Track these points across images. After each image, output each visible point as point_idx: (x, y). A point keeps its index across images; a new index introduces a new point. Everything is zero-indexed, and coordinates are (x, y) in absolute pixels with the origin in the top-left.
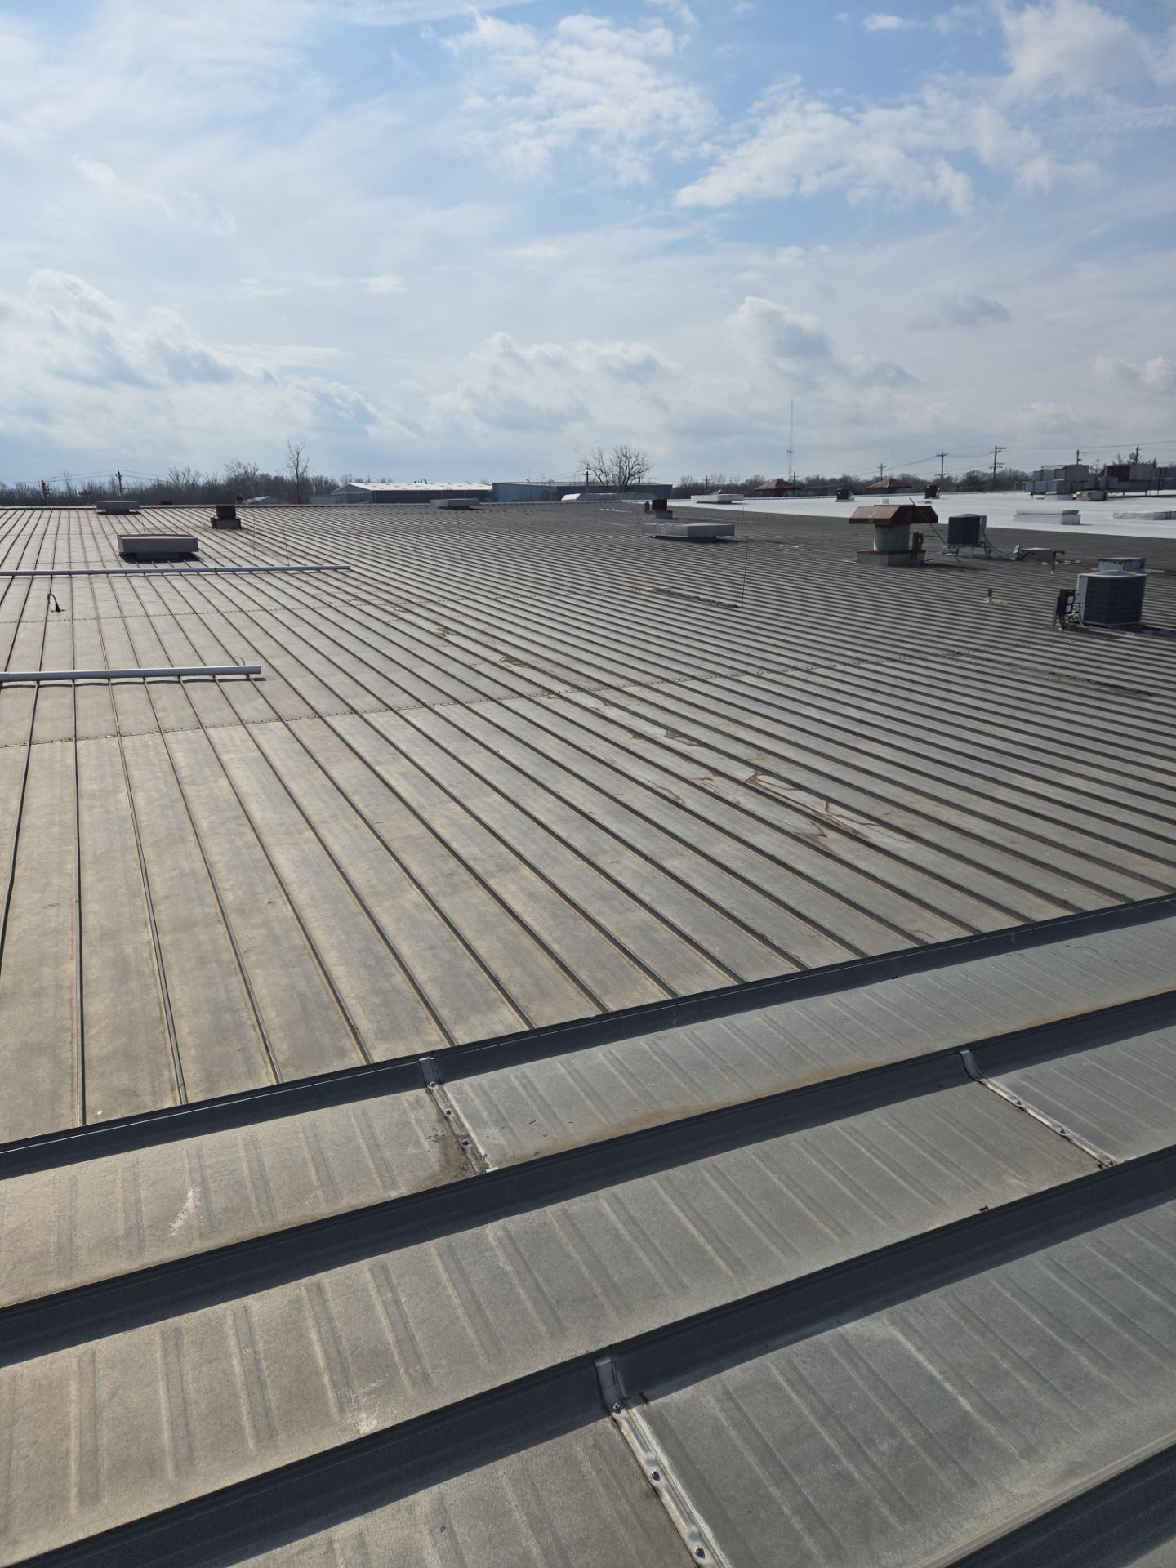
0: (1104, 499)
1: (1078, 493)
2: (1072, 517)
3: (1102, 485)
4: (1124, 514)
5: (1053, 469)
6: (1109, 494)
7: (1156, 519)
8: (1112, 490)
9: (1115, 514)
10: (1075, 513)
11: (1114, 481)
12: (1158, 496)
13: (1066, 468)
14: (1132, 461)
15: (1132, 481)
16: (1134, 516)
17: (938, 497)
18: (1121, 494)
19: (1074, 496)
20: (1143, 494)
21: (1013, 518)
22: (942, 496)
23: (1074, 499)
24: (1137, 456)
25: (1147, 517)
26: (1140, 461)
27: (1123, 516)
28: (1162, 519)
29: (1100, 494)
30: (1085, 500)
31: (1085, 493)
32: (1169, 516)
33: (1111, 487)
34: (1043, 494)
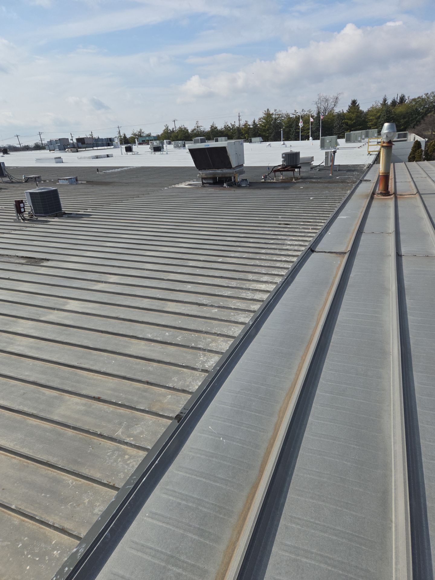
0: (77, 151)
1: (67, 149)
2: (59, 160)
3: (76, 146)
4: (81, 157)
5: (54, 140)
6: (80, 150)
7: (93, 159)
8: (81, 148)
9: (77, 157)
10: (60, 158)
11: (80, 144)
12: (98, 149)
13: (59, 139)
14: (91, 137)
15: (86, 144)
16: (85, 158)
17: (9, 154)
18: (84, 149)
19: (66, 151)
20: (92, 149)
21: (35, 162)
22: (11, 153)
24: (92, 135)
25: (89, 158)
26: (94, 137)
27: (81, 158)
28: (95, 158)
29: (75, 149)
30: (70, 152)
31: (69, 149)
32: (97, 157)
33: (79, 146)
34: (54, 150)
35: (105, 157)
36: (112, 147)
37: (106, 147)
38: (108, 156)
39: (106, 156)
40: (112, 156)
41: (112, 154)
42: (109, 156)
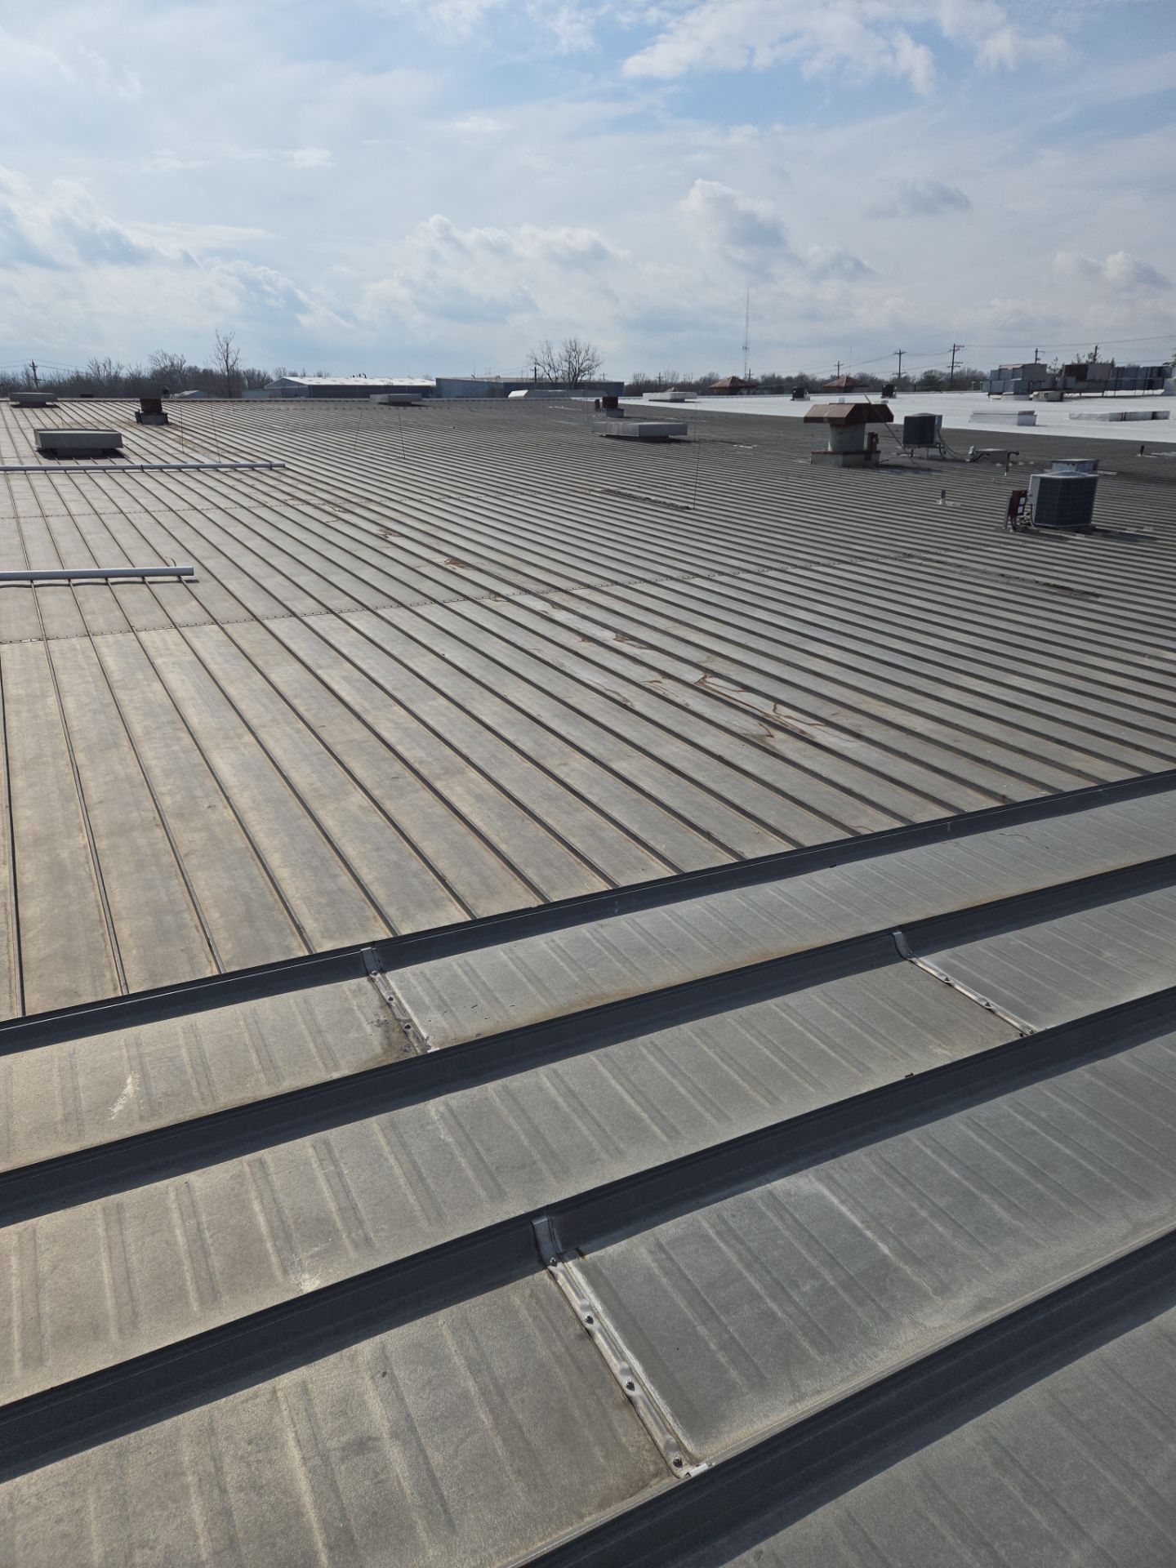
0: (1061, 399)
1: (1035, 393)
2: (1027, 418)
3: (1059, 385)
4: (1080, 415)
5: (1010, 368)
6: (1066, 395)
7: (1111, 420)
8: (1070, 390)
9: (1070, 415)
10: (1031, 413)
11: (1071, 381)
12: (1114, 397)
13: (1024, 366)
14: (1091, 360)
15: (1090, 381)
16: (1090, 417)
17: (894, 397)
18: (1078, 395)
19: (1031, 396)
20: (1100, 394)
21: (970, 419)
22: (899, 395)
23: (1031, 399)
24: (1095, 355)
25: (1102, 418)
26: (1099, 360)
27: (1079, 417)
28: (1117, 420)
29: (1057, 394)
30: (1041, 401)
31: (1042, 394)
32: (1124, 417)
33: (1068, 387)
34: (1000, 394)
35: (1145, 419)
36: (1160, 391)
37: (1139, 392)
38: (1154, 416)
39: (1151, 415)
40: (1166, 418)
41: (1168, 413)
42: (1158, 415)
